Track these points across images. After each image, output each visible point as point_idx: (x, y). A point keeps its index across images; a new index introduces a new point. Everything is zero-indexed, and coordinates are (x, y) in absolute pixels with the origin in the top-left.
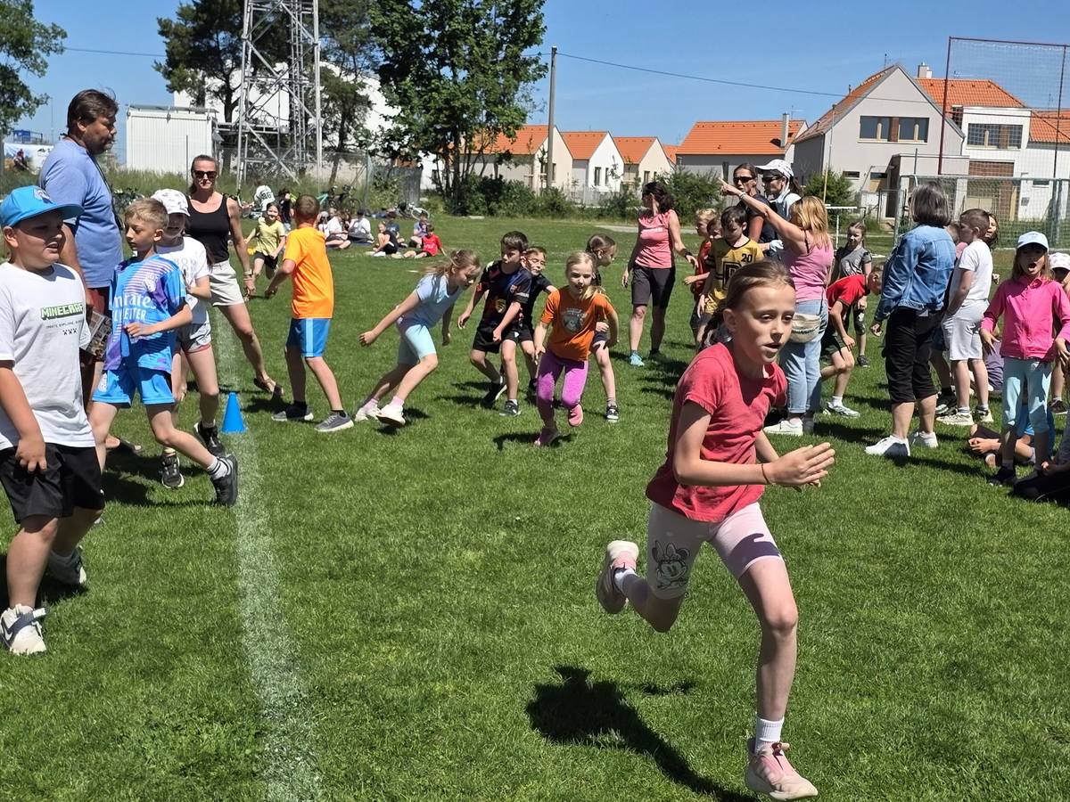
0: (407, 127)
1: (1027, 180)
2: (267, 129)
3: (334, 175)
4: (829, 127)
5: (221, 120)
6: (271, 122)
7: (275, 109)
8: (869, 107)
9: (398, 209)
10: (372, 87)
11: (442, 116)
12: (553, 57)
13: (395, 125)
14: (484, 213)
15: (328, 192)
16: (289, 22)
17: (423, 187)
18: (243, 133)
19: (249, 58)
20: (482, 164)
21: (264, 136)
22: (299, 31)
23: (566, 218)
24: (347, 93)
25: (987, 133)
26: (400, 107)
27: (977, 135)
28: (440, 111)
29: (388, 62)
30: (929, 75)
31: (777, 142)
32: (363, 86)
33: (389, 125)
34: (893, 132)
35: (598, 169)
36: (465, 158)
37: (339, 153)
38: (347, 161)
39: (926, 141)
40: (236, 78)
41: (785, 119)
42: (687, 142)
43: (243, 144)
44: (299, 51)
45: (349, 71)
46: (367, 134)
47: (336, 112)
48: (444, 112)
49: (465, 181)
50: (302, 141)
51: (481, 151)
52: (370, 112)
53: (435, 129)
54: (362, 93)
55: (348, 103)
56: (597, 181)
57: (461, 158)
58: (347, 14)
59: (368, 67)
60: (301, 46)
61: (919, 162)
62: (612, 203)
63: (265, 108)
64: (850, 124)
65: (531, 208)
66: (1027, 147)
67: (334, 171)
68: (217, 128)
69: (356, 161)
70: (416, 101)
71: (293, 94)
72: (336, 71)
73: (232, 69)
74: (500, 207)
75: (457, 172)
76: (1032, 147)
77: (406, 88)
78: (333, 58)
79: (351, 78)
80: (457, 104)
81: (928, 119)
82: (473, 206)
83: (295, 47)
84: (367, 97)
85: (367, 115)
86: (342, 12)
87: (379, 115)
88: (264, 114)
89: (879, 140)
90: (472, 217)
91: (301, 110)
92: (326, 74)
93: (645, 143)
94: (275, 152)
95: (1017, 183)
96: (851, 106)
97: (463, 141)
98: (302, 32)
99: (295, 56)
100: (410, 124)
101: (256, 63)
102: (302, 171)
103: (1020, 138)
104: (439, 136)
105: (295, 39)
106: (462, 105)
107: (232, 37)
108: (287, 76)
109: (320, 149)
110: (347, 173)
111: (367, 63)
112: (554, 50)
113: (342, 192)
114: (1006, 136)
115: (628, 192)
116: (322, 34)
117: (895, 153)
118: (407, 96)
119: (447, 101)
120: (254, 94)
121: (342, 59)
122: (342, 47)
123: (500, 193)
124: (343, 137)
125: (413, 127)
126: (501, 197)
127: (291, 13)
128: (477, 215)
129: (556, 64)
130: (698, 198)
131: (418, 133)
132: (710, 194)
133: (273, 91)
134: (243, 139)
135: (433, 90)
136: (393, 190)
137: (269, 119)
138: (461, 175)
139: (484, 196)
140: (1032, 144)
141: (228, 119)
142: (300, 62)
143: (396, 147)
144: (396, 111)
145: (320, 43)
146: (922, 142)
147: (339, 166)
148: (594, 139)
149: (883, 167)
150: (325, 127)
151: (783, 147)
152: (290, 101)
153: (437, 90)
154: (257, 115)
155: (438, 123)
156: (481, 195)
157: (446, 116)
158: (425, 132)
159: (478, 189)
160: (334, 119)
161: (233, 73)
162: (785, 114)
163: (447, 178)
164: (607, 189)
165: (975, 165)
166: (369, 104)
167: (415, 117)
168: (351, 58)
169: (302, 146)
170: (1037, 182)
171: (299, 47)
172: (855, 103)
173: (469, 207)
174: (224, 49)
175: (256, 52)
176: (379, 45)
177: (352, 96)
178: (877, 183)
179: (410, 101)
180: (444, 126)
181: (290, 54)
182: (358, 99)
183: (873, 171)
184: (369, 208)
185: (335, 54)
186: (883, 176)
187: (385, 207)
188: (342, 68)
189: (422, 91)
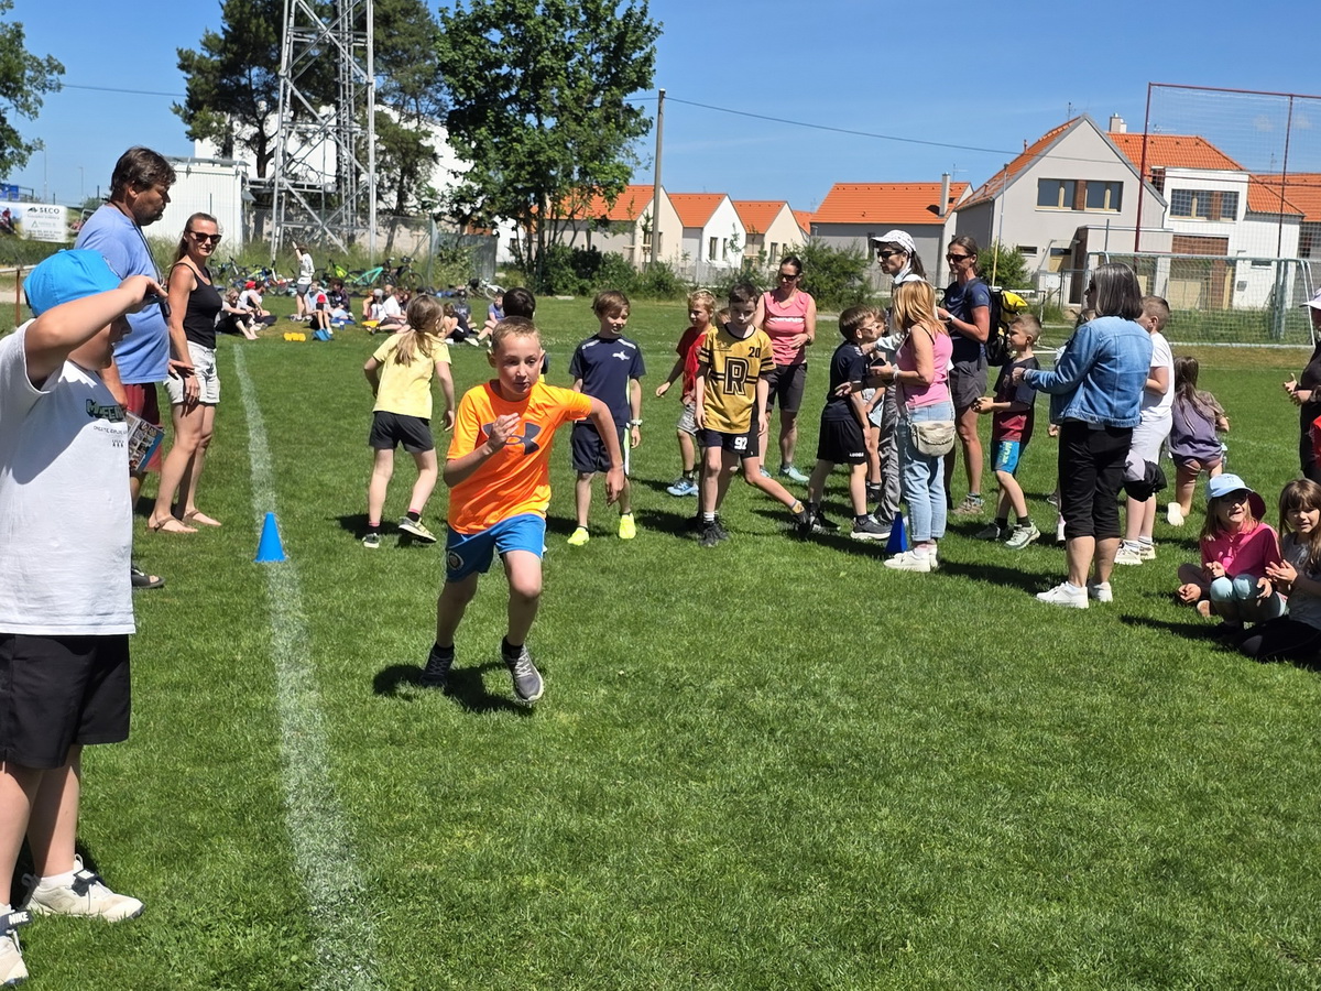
0: (481, 186)
1: (1244, 259)
2: (309, 187)
3: (390, 244)
4: (1000, 191)
5: (253, 174)
6: (313, 178)
7: (319, 162)
8: (1048, 167)
9: (469, 287)
10: (438, 137)
11: (523, 172)
12: (660, 102)
13: (467, 182)
14: (574, 292)
15: (383, 265)
16: (337, 56)
17: (499, 259)
18: (280, 192)
19: (288, 100)
20: (573, 233)
21: (305, 195)
22: (349, 68)
23: (675, 299)
24: (407, 143)
25: (1195, 201)
26: (472, 161)
27: (1182, 203)
28: (521, 166)
29: (457, 107)
30: (1123, 129)
31: (934, 209)
32: (428, 134)
33: (458, 183)
34: (1078, 199)
35: (713, 240)
36: (551, 224)
37: (397, 217)
38: (407, 227)
39: (1119, 211)
40: (273, 124)
41: (945, 180)
42: (824, 208)
43: (279, 204)
44: (350, 91)
45: (410, 117)
46: (432, 194)
47: (394, 167)
48: (527, 167)
49: (552, 254)
50: (352, 202)
51: (571, 215)
52: (436, 166)
53: (516, 190)
54: (425, 143)
55: (409, 155)
56: (712, 255)
57: (547, 224)
58: (407, 46)
59: (432, 114)
60: (352, 85)
61: (1110, 237)
62: (732, 281)
63: (307, 161)
64: (1025, 187)
65: (631, 286)
66: (1245, 219)
67: (391, 239)
68: (248, 185)
69: (418, 227)
70: (492, 154)
71: (342, 144)
72: (395, 116)
73: (266, 113)
74: (593, 285)
75: (541, 241)
76: (1251, 220)
77: (481, 138)
78: (390, 101)
79: (412, 125)
80: (542, 158)
81: (1122, 183)
82: (560, 284)
83: (344, 86)
84: (433, 147)
85: (433, 170)
86: (402, 44)
87: (448, 170)
88: (305, 167)
89: (1061, 208)
90: (560, 298)
91: (351, 164)
92: (381, 120)
93: (772, 209)
94: (319, 215)
95: (1232, 263)
96: (1027, 166)
97: (549, 203)
98: (352, 68)
99: (344, 97)
100: (485, 183)
101: (296, 105)
102: (351, 238)
103: (1235, 207)
104: (520, 197)
105: (344, 76)
106: (549, 158)
107: (268, 73)
108: (334, 122)
109: (373, 212)
110: (407, 242)
111: (432, 107)
112: (662, 94)
113: (400, 264)
114: (1218, 205)
115: (752, 269)
116: (377, 71)
117: (1081, 225)
118: (482, 148)
119: (531, 154)
120: (293, 144)
121: (401, 102)
122: (402, 89)
123: (595, 268)
124: (402, 198)
125: (488, 186)
126: (595, 273)
127: (339, 45)
128: (565, 294)
129: (663, 110)
130: (838, 277)
131: (494, 194)
132: (853, 272)
133: (315, 142)
134: (280, 198)
135: (515, 140)
136: (463, 263)
137: (311, 175)
138: (546, 245)
139: (574, 272)
140: (1251, 215)
141: (262, 173)
142: (350, 105)
143: (467, 211)
144: (468, 166)
145: (375, 82)
146: (1115, 211)
147: (397, 232)
148: (710, 203)
149: (1066, 242)
150: (380, 185)
151: (943, 216)
152: (338, 152)
153: (519, 140)
154: (297, 169)
155: (519, 181)
156: (571, 270)
157: (529, 173)
158: (504, 192)
159: (566, 263)
160: (392, 176)
161: (269, 117)
162: (945, 175)
163: (529, 249)
164: (725, 265)
165: (1180, 241)
166: (435, 157)
167: (491, 173)
168: (413, 101)
169: (352, 208)
170: (1256, 262)
171: (350, 87)
172: (1031, 162)
173: (556, 284)
174: (257, 89)
175: (297, 93)
176: (449, 86)
177: (414, 147)
178: (1058, 261)
179: (486, 155)
180: (525, 184)
181: (338, 95)
182: (421, 150)
183: (1053, 246)
184: (433, 285)
185: (394, 96)
186: (1067, 252)
187: (452, 283)
188: (402, 114)
189: (500, 142)
